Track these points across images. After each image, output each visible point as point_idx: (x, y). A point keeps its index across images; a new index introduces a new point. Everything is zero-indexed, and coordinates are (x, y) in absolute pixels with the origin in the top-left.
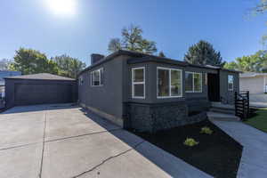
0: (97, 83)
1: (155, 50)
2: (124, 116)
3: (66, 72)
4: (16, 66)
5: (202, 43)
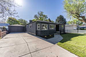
0: (31, 27)
1: (47, 18)
2: (36, 33)
3: (22, 24)
4: (8, 22)
5: (61, 16)
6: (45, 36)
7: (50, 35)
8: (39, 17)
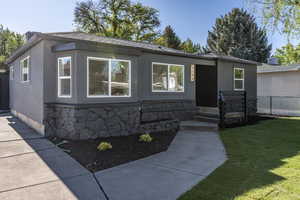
5: (237, 11)
6: (103, 145)
7: (146, 137)
8: (105, 18)
